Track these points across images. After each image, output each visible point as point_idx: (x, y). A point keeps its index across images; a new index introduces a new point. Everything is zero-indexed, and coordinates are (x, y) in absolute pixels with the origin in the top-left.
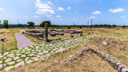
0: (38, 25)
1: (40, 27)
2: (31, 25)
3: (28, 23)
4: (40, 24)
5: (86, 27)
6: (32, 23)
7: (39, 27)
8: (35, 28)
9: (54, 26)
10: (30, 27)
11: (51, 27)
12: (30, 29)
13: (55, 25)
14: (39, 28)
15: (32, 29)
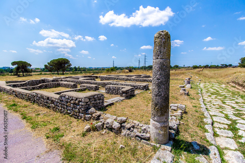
0: (38, 69)
1: (43, 73)
2: (22, 68)
3: (13, 64)
4: (46, 66)
5: (135, 69)
6: (25, 63)
7: (40, 72)
8: (31, 75)
9: (74, 70)
10: (20, 72)
11: (68, 72)
12: (19, 76)
13: (77, 67)
14: (41, 74)
15: (24, 76)
